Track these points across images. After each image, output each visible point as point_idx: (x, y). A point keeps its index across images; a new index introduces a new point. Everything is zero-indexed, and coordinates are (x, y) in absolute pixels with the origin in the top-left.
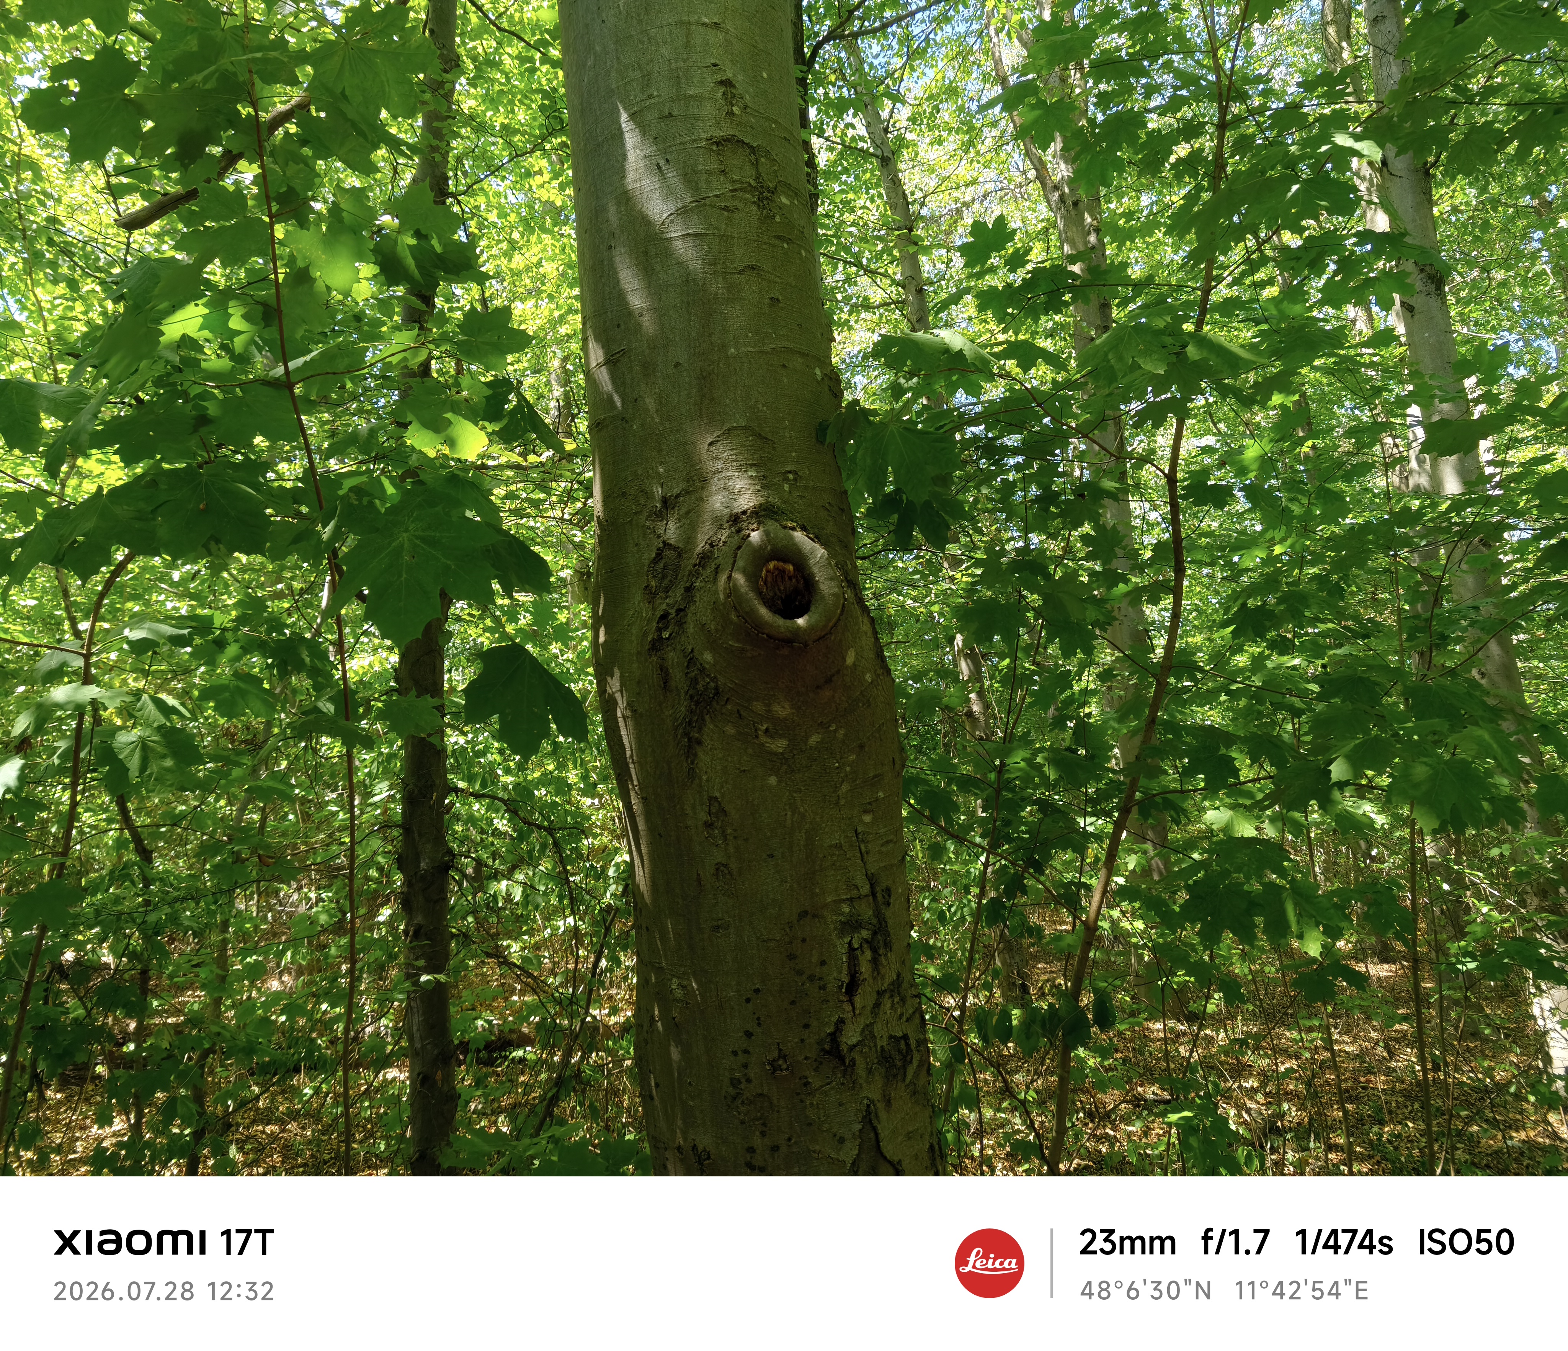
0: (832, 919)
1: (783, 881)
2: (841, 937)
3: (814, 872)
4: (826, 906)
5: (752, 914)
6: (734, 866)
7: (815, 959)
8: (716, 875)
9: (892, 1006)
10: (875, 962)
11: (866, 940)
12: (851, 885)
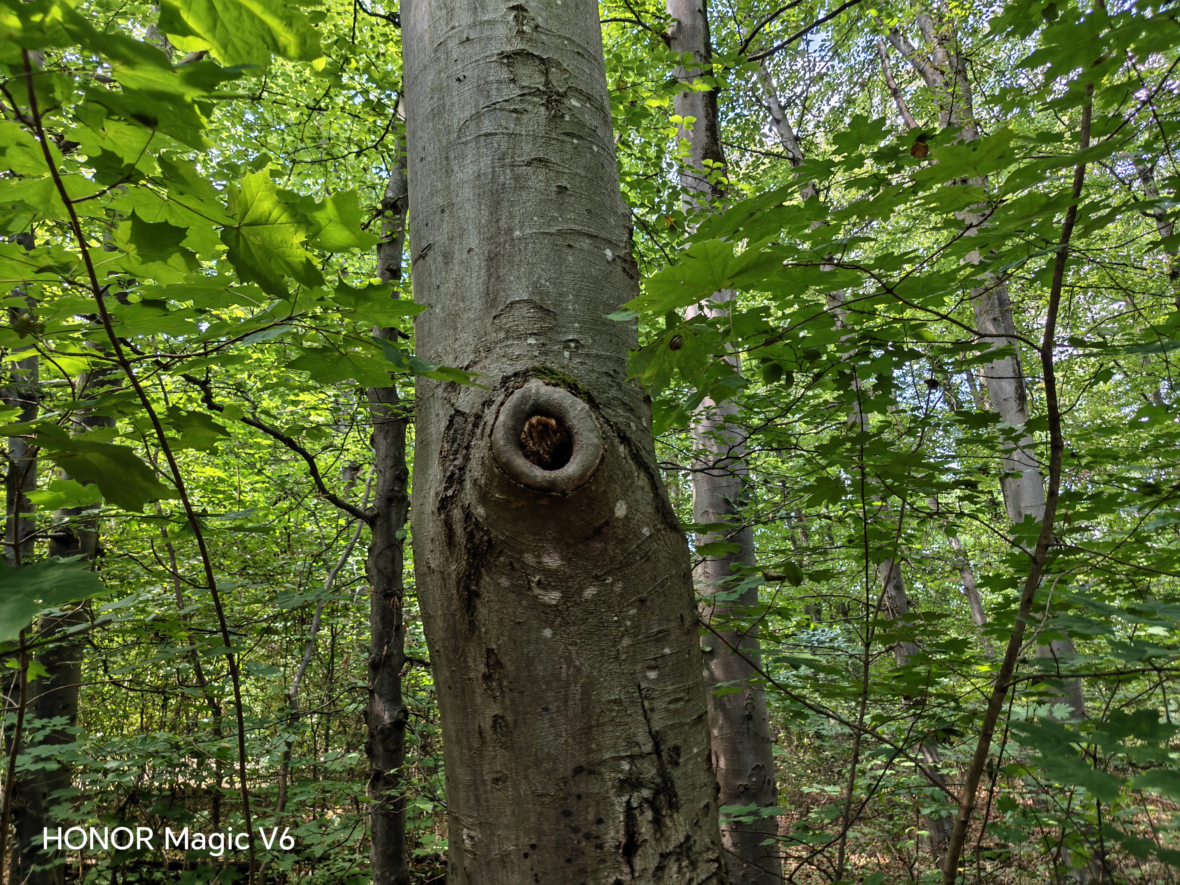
0: (609, 776)
1: (558, 736)
2: (619, 796)
3: (590, 727)
4: (603, 762)
5: (528, 768)
6: (510, 718)
7: (591, 817)
8: (494, 727)
9: (680, 870)
10: (657, 822)
11: (646, 800)
12: (632, 742)
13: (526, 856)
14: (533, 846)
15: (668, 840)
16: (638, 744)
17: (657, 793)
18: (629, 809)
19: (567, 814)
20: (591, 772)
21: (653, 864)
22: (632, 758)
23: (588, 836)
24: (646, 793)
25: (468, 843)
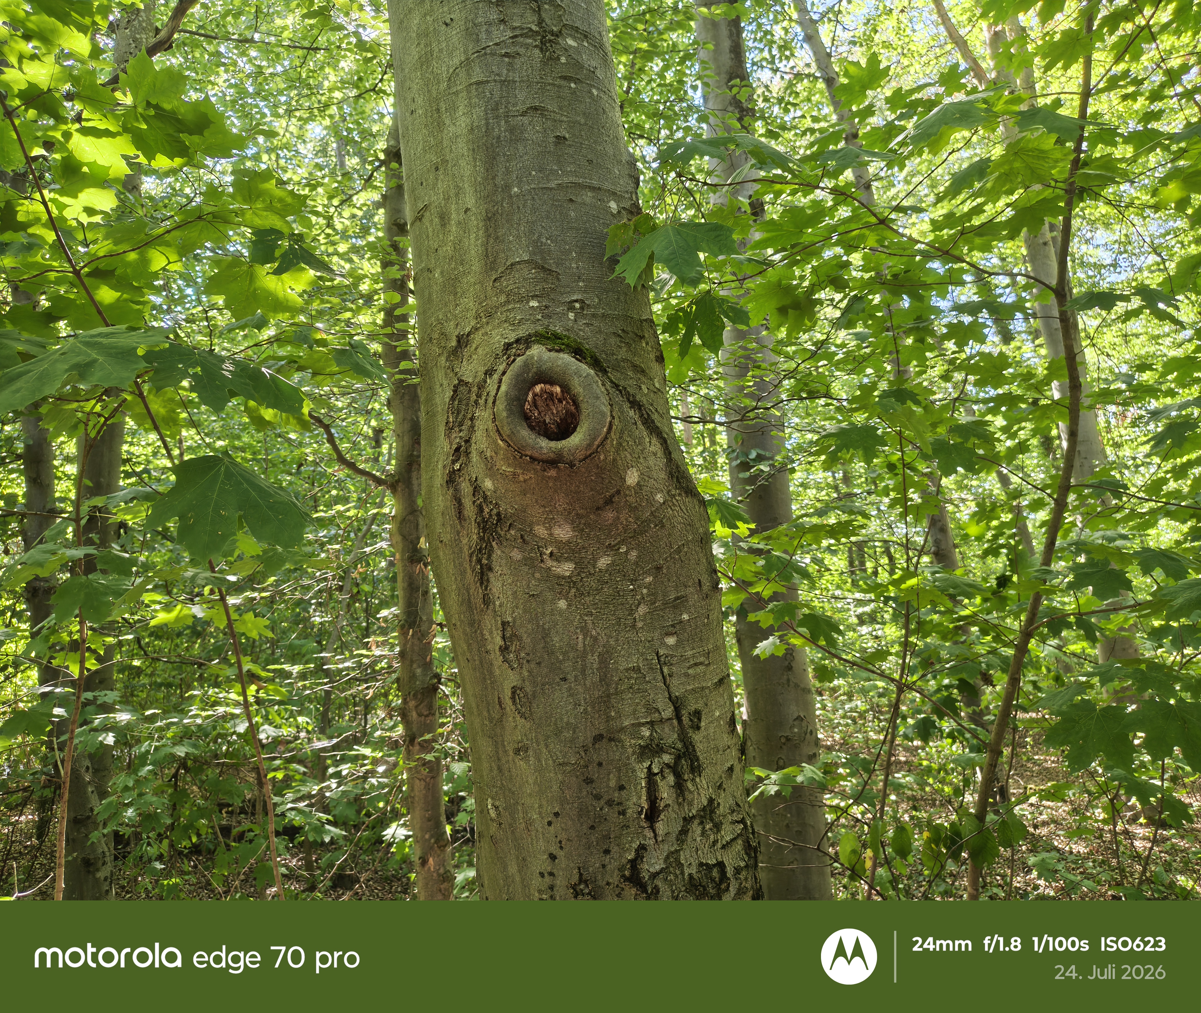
0: (629, 742)
1: (577, 704)
2: (640, 762)
3: (608, 696)
4: (622, 729)
5: (548, 737)
6: (529, 689)
7: (613, 783)
8: (513, 698)
9: (703, 833)
10: (679, 787)
11: (668, 765)
12: (651, 709)
13: (550, 823)
14: (557, 814)
15: (690, 804)
16: (657, 710)
17: (678, 758)
18: (650, 775)
19: (589, 781)
20: (611, 740)
21: (677, 827)
22: (652, 723)
23: (610, 803)
24: (667, 758)
25: (493, 814)
